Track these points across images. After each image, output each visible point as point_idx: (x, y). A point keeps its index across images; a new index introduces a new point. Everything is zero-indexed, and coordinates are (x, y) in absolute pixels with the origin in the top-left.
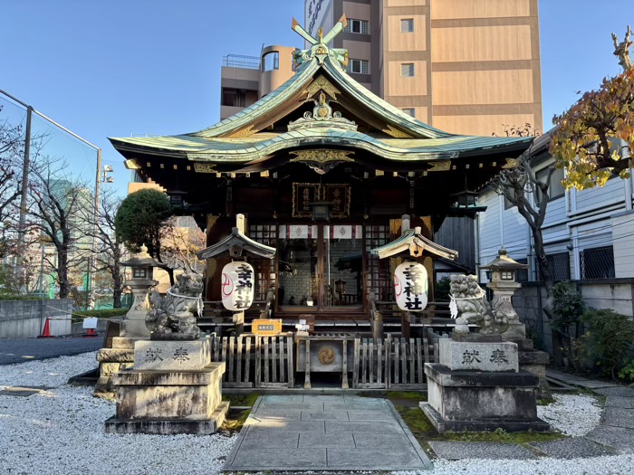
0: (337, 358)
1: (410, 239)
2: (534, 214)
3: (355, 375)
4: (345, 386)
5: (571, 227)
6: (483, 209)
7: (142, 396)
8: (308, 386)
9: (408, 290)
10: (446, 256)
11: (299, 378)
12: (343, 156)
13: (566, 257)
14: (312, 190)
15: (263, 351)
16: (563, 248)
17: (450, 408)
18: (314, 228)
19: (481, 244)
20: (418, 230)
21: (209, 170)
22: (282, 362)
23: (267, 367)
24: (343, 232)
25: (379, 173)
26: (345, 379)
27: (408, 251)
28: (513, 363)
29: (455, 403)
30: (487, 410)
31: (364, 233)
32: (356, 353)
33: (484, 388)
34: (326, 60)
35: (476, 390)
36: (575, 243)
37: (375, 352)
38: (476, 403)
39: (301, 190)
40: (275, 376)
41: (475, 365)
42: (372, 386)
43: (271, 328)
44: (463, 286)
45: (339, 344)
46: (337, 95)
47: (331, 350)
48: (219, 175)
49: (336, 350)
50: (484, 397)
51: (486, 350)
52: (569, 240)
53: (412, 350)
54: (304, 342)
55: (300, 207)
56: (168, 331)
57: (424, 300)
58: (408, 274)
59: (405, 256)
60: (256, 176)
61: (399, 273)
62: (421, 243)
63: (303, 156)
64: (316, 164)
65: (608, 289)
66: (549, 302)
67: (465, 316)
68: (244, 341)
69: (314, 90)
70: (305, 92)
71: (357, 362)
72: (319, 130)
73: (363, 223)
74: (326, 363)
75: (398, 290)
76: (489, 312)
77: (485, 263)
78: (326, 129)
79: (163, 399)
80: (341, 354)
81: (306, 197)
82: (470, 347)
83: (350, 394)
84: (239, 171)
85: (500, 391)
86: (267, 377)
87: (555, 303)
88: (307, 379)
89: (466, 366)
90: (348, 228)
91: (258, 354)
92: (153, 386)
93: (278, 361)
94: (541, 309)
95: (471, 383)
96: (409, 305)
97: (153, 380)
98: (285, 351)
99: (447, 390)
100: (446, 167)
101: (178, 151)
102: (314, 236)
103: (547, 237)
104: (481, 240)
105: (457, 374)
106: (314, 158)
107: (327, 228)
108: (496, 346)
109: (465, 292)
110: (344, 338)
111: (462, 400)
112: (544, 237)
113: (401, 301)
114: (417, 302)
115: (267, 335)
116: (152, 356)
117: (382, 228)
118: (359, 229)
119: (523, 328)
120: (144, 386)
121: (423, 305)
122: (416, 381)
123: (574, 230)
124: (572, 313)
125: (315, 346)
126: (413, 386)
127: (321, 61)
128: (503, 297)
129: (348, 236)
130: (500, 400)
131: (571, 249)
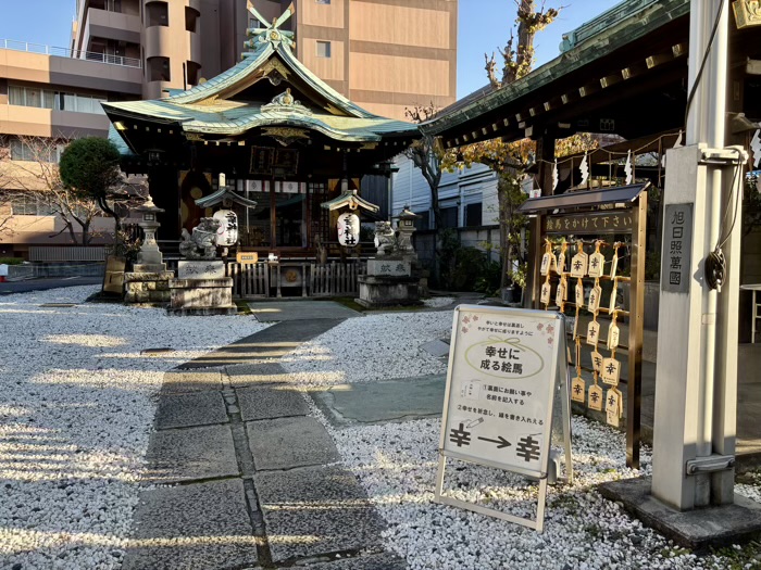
0: (299, 278)
1: (350, 198)
2: (433, 176)
3: (311, 288)
4: (305, 295)
5: (461, 186)
6: (397, 170)
7: (188, 295)
8: (279, 296)
9: (347, 232)
10: (372, 209)
11: (273, 292)
12: (301, 134)
13: (456, 209)
14: (267, 152)
15: (247, 274)
16: (452, 204)
17: (374, 296)
18: (267, 183)
19: (394, 197)
20: (355, 191)
21: (198, 139)
22: (261, 281)
23: (250, 285)
24: (291, 187)
25: (327, 148)
26: (304, 291)
27: (348, 206)
28: (408, 272)
29: (376, 293)
30: (393, 296)
31: (308, 188)
32: (312, 274)
33: (391, 285)
34: (280, 45)
35: (388, 286)
36: (462, 199)
37: (325, 273)
38: (387, 293)
39: (257, 152)
40: (255, 290)
41: (387, 272)
42: (322, 294)
43: (252, 257)
44: (383, 228)
45: (300, 268)
46: (288, 75)
47: (295, 272)
48: (206, 143)
49: (298, 273)
50: (392, 289)
51: (394, 265)
52: (458, 197)
53: (348, 270)
54: (275, 267)
55: (256, 165)
56: (198, 255)
57: (357, 239)
58: (347, 221)
59: (346, 209)
60: (235, 145)
61: (341, 220)
62: (356, 201)
63: (270, 132)
64: (281, 138)
65: (475, 233)
66: (439, 244)
67: (383, 246)
68: (233, 267)
69: (269, 69)
70: (261, 70)
71: (312, 279)
72: (284, 113)
73: (308, 182)
74: (292, 281)
75: (340, 232)
76: (396, 244)
77: (396, 213)
78: (289, 114)
79: (202, 297)
80: (302, 275)
81: (262, 158)
82: (385, 263)
83: (309, 300)
84: (223, 141)
85: (400, 286)
86: (250, 291)
87: (443, 245)
88: (279, 291)
89: (382, 273)
90: (295, 185)
91: (243, 275)
92: (195, 288)
93: (258, 280)
94: (436, 250)
95: (385, 282)
96: (347, 242)
97: (194, 285)
98: (263, 274)
99: (372, 286)
100: (372, 147)
101: (164, 119)
102: (267, 190)
103: (442, 194)
104: (394, 194)
105: (378, 278)
106: (279, 134)
107: (277, 184)
108: (399, 262)
109: (383, 231)
110: (304, 265)
111: (380, 291)
112: (439, 194)
113: (342, 240)
114: (353, 240)
115: (249, 262)
116: (191, 271)
117: (322, 186)
118: (303, 185)
119: (416, 256)
120: (189, 289)
121: (356, 242)
122: (351, 290)
123: (463, 189)
124: (453, 251)
125: (283, 270)
126: (349, 294)
127: (276, 46)
128: (406, 237)
129: (295, 190)
130: (400, 291)
131: (459, 204)
